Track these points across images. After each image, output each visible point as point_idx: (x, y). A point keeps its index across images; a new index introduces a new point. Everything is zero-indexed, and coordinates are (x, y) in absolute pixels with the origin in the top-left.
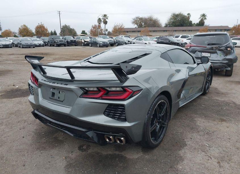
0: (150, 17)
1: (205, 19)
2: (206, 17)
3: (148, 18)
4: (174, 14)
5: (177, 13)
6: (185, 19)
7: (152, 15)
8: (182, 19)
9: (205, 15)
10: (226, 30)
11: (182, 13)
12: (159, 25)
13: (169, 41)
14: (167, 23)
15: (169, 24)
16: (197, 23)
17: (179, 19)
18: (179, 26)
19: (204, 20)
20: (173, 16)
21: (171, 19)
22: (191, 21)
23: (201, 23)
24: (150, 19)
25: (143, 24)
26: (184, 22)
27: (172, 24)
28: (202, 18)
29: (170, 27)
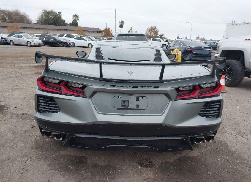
0: (16, 11)
1: (78, 19)
2: (79, 18)
3: (13, 11)
4: (45, 11)
5: (48, 10)
6: (58, 17)
7: (18, 9)
8: (55, 17)
9: (77, 15)
10: (98, 31)
11: (53, 11)
12: (29, 22)
13: (56, 40)
14: (39, 20)
15: (41, 22)
16: (71, 23)
17: (51, 16)
18: (53, 24)
19: (77, 21)
20: (44, 13)
21: (42, 15)
22: (64, 20)
23: (75, 24)
24: (17, 14)
25: (7, 18)
26: (57, 21)
27: (44, 21)
28: (75, 18)
29: (43, 24)
